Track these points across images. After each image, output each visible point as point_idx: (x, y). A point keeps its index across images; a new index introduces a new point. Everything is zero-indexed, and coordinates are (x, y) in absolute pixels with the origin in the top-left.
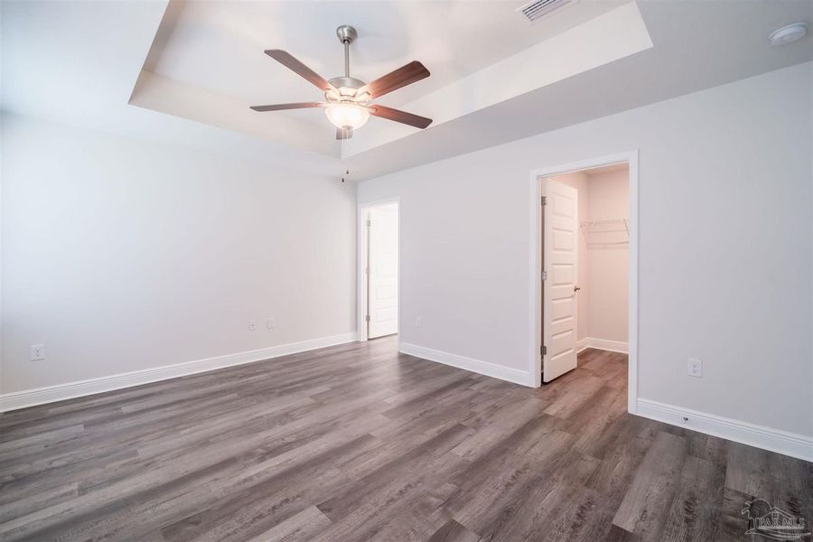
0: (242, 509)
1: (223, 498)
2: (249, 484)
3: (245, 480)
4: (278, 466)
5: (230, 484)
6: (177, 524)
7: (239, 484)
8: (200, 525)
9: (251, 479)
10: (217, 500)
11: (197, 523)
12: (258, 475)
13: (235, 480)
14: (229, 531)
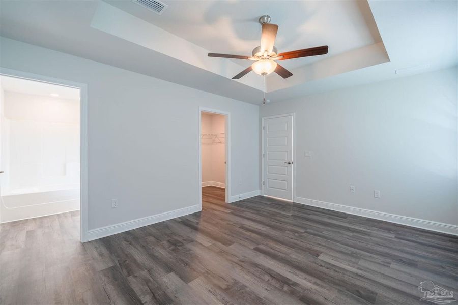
0: (336, 278)
1: (336, 289)
2: (319, 282)
3: (318, 285)
4: (298, 276)
5: (324, 290)
6: (365, 299)
7: (322, 286)
8: (357, 289)
9: (315, 283)
10: (339, 290)
11: (358, 291)
12: (310, 281)
13: (319, 289)
14: (351, 278)
